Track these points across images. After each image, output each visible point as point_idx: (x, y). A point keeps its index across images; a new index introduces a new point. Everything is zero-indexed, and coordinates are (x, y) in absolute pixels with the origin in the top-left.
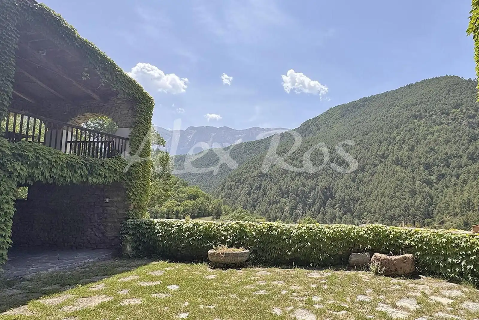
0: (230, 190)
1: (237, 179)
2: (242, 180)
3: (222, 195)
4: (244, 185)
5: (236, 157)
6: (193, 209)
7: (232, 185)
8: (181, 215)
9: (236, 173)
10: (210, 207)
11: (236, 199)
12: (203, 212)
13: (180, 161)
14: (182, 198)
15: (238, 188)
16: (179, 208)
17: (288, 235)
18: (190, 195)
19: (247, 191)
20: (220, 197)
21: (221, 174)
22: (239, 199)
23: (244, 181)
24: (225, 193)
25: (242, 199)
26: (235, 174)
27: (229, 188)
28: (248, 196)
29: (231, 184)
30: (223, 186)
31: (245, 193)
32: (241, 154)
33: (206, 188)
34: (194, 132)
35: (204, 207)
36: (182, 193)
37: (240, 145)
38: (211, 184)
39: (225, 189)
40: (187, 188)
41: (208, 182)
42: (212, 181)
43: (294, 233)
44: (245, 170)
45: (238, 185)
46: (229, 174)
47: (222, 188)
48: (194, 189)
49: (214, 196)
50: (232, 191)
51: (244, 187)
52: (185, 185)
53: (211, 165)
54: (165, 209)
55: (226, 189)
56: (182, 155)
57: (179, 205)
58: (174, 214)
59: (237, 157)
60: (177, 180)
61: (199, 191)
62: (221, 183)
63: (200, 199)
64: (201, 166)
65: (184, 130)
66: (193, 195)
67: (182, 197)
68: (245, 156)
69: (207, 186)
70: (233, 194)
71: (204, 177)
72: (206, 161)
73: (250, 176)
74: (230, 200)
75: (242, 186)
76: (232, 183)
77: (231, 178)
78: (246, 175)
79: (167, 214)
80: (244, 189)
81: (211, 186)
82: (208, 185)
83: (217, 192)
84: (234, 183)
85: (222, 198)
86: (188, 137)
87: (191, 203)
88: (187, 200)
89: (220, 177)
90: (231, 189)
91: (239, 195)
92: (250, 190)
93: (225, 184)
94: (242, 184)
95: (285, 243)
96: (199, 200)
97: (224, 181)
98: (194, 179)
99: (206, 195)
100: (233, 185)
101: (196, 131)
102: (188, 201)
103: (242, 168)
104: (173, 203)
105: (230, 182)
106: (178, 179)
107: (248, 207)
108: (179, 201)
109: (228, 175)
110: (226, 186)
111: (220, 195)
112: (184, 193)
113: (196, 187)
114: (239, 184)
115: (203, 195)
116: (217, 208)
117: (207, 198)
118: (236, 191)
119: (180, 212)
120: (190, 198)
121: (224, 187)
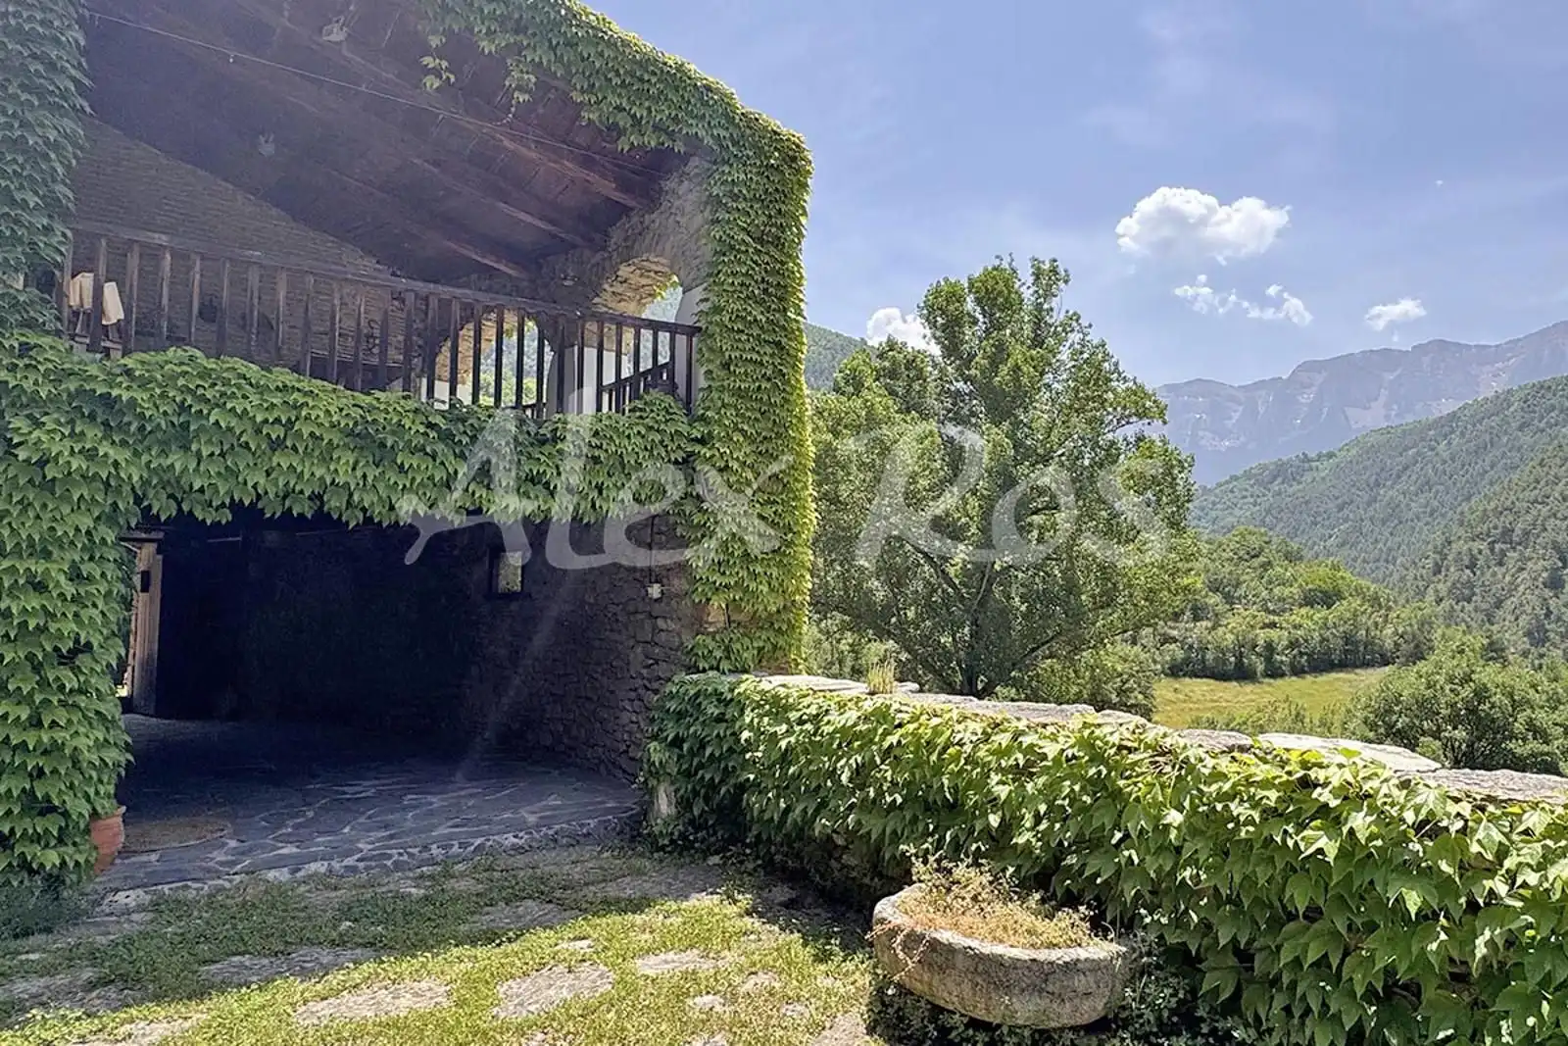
0: (1468, 571)
1: (1495, 528)
2: (1518, 531)
3: (1437, 591)
4: (1528, 552)
5: (1485, 448)
6: (1324, 640)
7: (1475, 552)
8: (1284, 658)
9: (1489, 508)
10: (1389, 630)
11: (1499, 604)
12: (1362, 649)
13: (1280, 480)
14: (1282, 600)
15: (1501, 564)
16: (1274, 634)
17: (1445, 885)
18: (1310, 590)
19: (1545, 575)
20: (1430, 597)
21: (1431, 515)
22: (1509, 604)
23: (1526, 533)
24: (1449, 584)
25: (1521, 605)
26: (1485, 510)
27: (1467, 562)
28: (1548, 593)
29: (1470, 550)
30: (1438, 557)
31: (1535, 579)
32: (1506, 433)
33: (1377, 568)
34: (1319, 378)
35: (1364, 632)
36: (1284, 584)
37: (1503, 401)
38: (1393, 553)
39: (1448, 570)
40: (1301, 567)
41: (1379, 546)
42: (1397, 539)
43: (1511, 877)
44: (1527, 493)
45: (1503, 553)
46: (1462, 513)
47: (1436, 564)
48: (1322, 571)
49: (1404, 595)
50: (1478, 573)
51: (1530, 559)
52: (1291, 557)
53: (1389, 483)
54: (1230, 637)
55: (1452, 569)
56: (1285, 459)
57: (1273, 625)
58: (1259, 655)
59: (1492, 446)
60: (1266, 543)
61: (1342, 578)
62: (1430, 547)
63: (1344, 602)
64: (1353, 490)
65: (1284, 377)
66: (1321, 592)
67: (1284, 600)
68: (1526, 439)
69: (1378, 560)
70: (1483, 585)
71: (1364, 531)
72: (1368, 473)
73: (1555, 515)
74: (1469, 607)
75: (1521, 553)
76: (1476, 545)
77: (1470, 525)
78: (1535, 513)
79: (1237, 654)
80: (1530, 564)
81: (1395, 559)
82: (1384, 556)
83: (1416, 579)
84: (1483, 546)
85: (1439, 601)
86: (1300, 398)
87: (1315, 618)
88: (1301, 606)
89: (1427, 524)
90: (1472, 566)
91: (1510, 591)
92: (1558, 569)
93: (1445, 551)
94: (1519, 548)
95: (1415, 950)
96: (1340, 608)
97: (1444, 538)
98: (1330, 537)
99: (1368, 589)
100: (1480, 552)
101: (1324, 374)
102: (1303, 611)
103: (1513, 485)
104: (1255, 617)
105: (1466, 542)
106: (1267, 539)
107: (1552, 635)
108: (1274, 611)
109: (1457, 517)
110: (1449, 558)
111: (1430, 591)
112: (1291, 586)
113: (1329, 562)
114: (1504, 546)
115: (1359, 591)
116: (1414, 636)
117: (1375, 601)
118: (1494, 574)
119: (1280, 648)
120: (1309, 601)
121: (1443, 560)
